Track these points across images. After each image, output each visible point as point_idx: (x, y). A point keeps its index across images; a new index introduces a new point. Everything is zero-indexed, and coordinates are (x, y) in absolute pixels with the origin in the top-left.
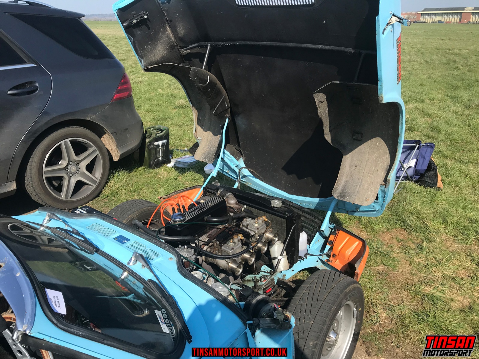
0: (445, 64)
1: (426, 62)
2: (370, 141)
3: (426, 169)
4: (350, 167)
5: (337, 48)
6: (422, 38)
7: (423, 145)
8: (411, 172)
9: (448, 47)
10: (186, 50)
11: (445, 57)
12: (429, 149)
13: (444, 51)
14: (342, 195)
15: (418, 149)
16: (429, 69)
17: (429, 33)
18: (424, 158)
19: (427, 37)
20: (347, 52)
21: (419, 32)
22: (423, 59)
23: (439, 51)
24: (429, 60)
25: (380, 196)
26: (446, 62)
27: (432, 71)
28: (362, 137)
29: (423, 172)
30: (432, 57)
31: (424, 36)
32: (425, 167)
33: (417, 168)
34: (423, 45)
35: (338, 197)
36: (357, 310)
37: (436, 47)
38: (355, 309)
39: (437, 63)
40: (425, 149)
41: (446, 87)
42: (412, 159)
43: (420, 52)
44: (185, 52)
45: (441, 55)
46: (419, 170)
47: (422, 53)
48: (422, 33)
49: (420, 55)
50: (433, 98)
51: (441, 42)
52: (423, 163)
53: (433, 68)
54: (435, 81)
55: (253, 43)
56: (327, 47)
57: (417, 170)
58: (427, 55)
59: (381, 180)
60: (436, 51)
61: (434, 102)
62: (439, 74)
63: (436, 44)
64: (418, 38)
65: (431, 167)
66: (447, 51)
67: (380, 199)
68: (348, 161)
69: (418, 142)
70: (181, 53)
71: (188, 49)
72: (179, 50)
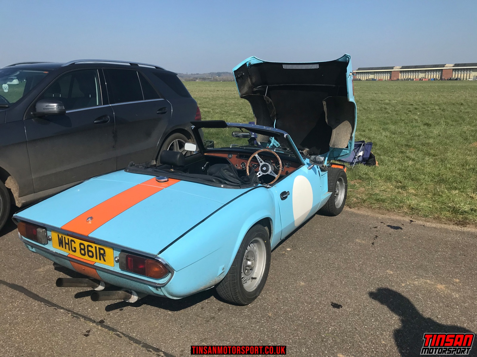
0: (379, 110)
1: (364, 109)
2: (343, 123)
3: (369, 157)
4: (336, 134)
5: (328, 85)
6: (359, 92)
7: (366, 144)
8: (361, 159)
9: (380, 99)
11: (378, 105)
12: (370, 146)
13: (377, 102)
14: (334, 145)
15: (363, 145)
16: (367, 113)
17: (364, 89)
18: (367, 151)
19: (363, 91)
20: (333, 86)
21: (356, 88)
22: (362, 107)
23: (374, 101)
24: (366, 108)
25: (349, 146)
26: (379, 109)
27: (369, 115)
28: (340, 121)
29: (367, 159)
30: (369, 106)
31: (361, 91)
32: (368, 156)
33: (364, 157)
34: (360, 97)
35: (332, 146)
36: (345, 184)
37: (371, 98)
38: (344, 184)
39: (372, 110)
40: (367, 146)
41: (379, 124)
42: (360, 152)
43: (359, 102)
44: (255, 90)
45: (375, 105)
46: (365, 158)
47: (361, 103)
48: (358, 88)
49: (359, 104)
50: (371, 129)
51: (375, 95)
52: (367, 154)
53: (369, 113)
54: (372, 121)
55: (289, 85)
56: (324, 85)
57: (364, 158)
58: (365, 104)
59: (349, 138)
60: (371, 101)
61: (372, 131)
62: (374, 117)
63: (371, 96)
64: (356, 93)
65: (371, 156)
66: (380, 101)
67: (349, 147)
68: (334, 132)
69: (363, 142)
71: (257, 88)
72: (252, 89)
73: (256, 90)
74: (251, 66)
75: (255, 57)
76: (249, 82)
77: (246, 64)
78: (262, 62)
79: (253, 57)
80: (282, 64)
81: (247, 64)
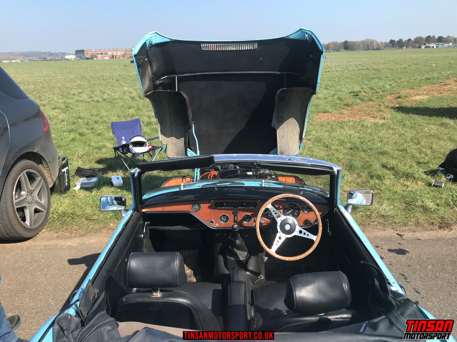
2: (287, 121)
4: (280, 137)
5: (268, 72)
10: (159, 81)
14: (282, 152)
20: (276, 74)
28: (283, 119)
44: (158, 82)
55: (209, 73)
59: (298, 140)
70: (155, 83)
71: (160, 80)
72: (153, 82)
73: (160, 83)
74: (152, 46)
75: (157, 32)
76: (149, 72)
77: (145, 43)
78: (169, 40)
79: (155, 32)
80: (199, 43)
81: (148, 43)
